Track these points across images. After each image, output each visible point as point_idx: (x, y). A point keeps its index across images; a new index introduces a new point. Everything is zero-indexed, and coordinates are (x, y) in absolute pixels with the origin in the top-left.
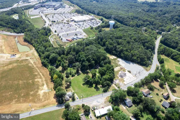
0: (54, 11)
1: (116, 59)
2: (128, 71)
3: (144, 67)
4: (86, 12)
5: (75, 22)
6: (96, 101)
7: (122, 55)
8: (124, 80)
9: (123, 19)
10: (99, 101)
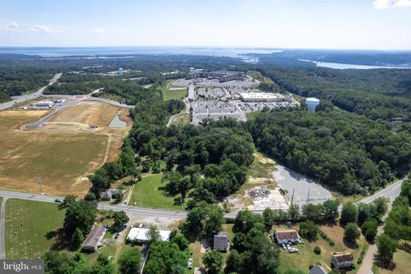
0: (218, 84)
1: (272, 165)
2: (281, 190)
3: (336, 193)
4: (281, 88)
5: (243, 100)
6: (155, 218)
7: (289, 157)
8: (254, 202)
9: (355, 102)
10: (160, 220)
